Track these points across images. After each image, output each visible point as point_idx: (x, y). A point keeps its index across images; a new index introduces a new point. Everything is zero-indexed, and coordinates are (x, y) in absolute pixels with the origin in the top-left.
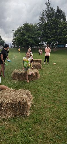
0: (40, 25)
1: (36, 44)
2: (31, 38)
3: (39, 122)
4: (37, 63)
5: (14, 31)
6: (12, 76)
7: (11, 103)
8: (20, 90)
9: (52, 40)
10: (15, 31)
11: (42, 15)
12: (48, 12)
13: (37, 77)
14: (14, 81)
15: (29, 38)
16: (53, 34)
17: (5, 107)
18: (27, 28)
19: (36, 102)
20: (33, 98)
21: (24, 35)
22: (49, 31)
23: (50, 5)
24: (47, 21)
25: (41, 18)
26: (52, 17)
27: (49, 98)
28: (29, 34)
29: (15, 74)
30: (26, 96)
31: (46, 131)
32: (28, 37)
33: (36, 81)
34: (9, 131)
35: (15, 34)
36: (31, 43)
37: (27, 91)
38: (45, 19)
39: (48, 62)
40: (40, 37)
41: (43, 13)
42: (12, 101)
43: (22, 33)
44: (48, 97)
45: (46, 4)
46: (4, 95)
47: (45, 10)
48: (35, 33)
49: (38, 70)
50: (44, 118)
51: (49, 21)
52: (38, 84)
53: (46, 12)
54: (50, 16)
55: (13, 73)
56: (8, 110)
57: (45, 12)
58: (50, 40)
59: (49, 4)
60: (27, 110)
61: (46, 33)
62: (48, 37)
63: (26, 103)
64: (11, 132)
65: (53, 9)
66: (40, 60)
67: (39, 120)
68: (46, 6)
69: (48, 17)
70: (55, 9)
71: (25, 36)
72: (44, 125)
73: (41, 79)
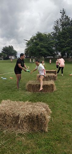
0: (55, 34)
1: (50, 54)
2: (45, 47)
3: (59, 140)
4: (52, 74)
5: (26, 41)
6: (27, 88)
7: (28, 116)
8: (38, 103)
9: (67, 49)
10: (27, 41)
11: (56, 24)
12: (62, 21)
13: (53, 90)
14: (28, 93)
15: (42, 48)
16: (69, 43)
17: (22, 121)
18: (40, 37)
19: (54, 117)
20: (51, 112)
21: (37, 44)
22: (63, 40)
23: (65, 13)
24: (61, 30)
25: (55, 27)
26: (67, 26)
27: (68, 113)
28: (42, 44)
29: (30, 85)
30: (44, 109)
31: (68, 150)
32: (42, 46)
33: (52, 94)
34: (27, 148)
35: (28, 44)
36: (44, 53)
37: (45, 104)
38: (60, 28)
39: (62, 73)
40: (54, 47)
41: (58, 21)
42: (30, 114)
43: (35, 43)
44: (67, 111)
45: (61, 12)
46: (20, 108)
47: (60, 19)
48: (49, 42)
49: (53, 82)
50: (64, 135)
51: (64, 29)
52: (55, 97)
53: (61, 21)
54: (65, 25)
55: (27, 84)
56: (25, 124)
57: (59, 21)
58: (65, 49)
59: (63, 13)
60: (45, 125)
61: (60, 42)
62: (63, 47)
63: (45, 117)
64: (29, 149)
65: (69, 17)
66: (54, 70)
67: (59, 138)
68: (61, 14)
69: (63, 25)
70: (70, 18)
71: (39, 46)
72: (65, 144)
73: (57, 91)
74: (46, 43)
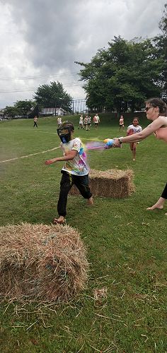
2: (132, 81)
5: (82, 64)
10: (85, 65)
15: (123, 82)
28: (124, 70)
32: (124, 79)
35: (85, 75)
36: (130, 97)
43: (106, 69)
48: (144, 66)
71: (113, 78)
74: (137, 69)
